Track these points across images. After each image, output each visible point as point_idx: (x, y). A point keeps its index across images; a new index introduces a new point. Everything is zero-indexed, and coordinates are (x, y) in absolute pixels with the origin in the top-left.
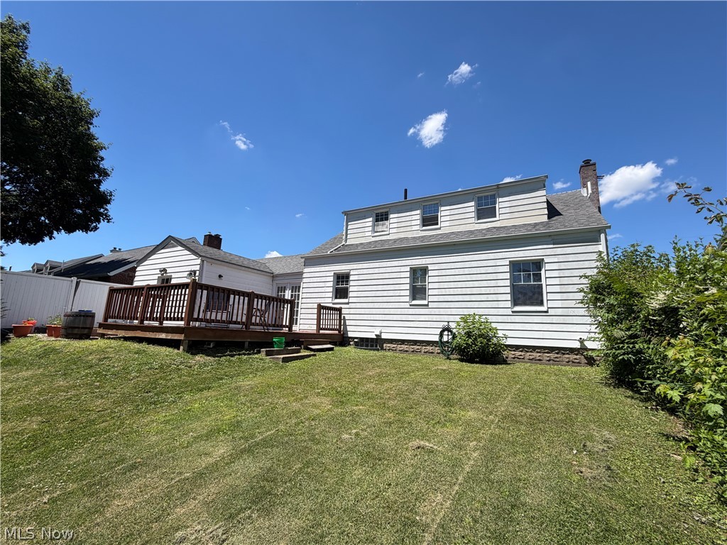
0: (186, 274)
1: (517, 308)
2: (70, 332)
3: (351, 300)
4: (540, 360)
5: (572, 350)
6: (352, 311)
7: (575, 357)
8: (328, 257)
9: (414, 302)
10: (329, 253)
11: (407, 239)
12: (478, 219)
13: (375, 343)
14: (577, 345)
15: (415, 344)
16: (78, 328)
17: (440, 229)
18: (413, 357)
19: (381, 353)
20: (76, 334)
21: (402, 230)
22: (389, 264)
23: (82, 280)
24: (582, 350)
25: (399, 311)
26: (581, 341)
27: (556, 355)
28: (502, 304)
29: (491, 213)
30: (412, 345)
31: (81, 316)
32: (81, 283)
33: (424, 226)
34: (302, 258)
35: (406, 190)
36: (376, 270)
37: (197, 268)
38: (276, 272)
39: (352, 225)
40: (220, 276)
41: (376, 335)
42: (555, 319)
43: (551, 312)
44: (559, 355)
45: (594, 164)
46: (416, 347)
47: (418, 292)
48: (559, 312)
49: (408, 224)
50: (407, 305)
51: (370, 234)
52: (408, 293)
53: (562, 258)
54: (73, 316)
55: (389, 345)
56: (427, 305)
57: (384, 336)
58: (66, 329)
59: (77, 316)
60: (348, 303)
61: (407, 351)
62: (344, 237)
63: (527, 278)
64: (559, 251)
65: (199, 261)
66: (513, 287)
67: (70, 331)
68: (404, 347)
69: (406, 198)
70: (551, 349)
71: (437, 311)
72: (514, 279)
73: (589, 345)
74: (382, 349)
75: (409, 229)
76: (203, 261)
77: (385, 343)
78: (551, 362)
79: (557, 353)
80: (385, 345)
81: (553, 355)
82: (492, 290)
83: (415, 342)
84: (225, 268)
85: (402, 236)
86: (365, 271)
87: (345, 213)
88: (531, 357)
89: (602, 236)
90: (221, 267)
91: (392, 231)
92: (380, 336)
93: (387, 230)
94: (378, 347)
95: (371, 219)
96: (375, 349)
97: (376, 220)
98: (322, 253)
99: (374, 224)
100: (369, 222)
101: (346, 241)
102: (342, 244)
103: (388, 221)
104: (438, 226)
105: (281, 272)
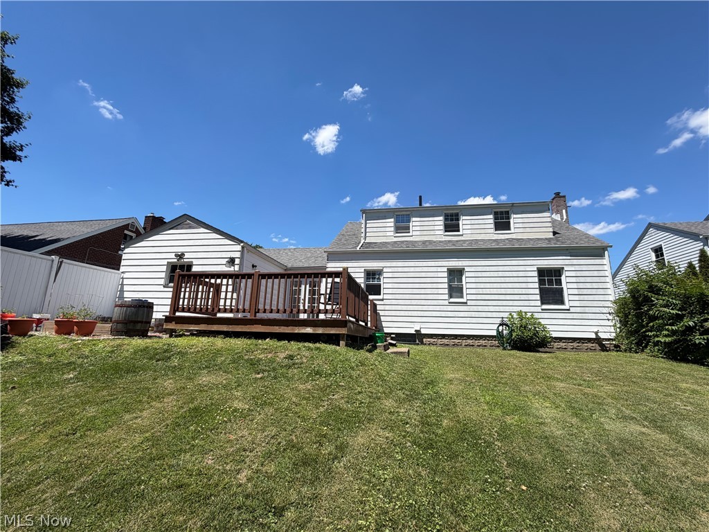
0: (224, 261)
1: (545, 307)
2: (130, 328)
3: (386, 297)
4: (565, 348)
5: (589, 340)
6: (387, 308)
7: (592, 345)
8: (356, 253)
9: (452, 300)
10: (358, 249)
11: (430, 242)
12: (496, 230)
13: (415, 338)
14: (593, 336)
15: (456, 339)
16: (142, 322)
17: (462, 235)
18: (456, 349)
19: (420, 347)
20: (138, 330)
21: (425, 233)
22: (425, 264)
23: (65, 260)
24: (598, 340)
25: (438, 308)
26: (596, 333)
28: (532, 303)
29: (507, 226)
30: (453, 339)
31: (144, 307)
32: (63, 264)
33: (446, 231)
34: (325, 252)
35: (420, 197)
36: (412, 269)
37: (238, 255)
38: (289, 266)
39: (371, 224)
40: (253, 266)
41: (416, 331)
42: (575, 316)
43: (572, 310)
44: (579, 344)
45: (564, 197)
46: (457, 341)
47: (455, 290)
48: (578, 310)
49: (430, 228)
50: (446, 302)
51: (392, 234)
52: (446, 291)
53: (577, 268)
54: (135, 307)
55: (429, 340)
56: (466, 303)
57: (423, 331)
58: (126, 323)
59: (140, 306)
60: (382, 300)
61: (448, 345)
62: (363, 235)
63: (550, 282)
64: (575, 262)
65: (239, 248)
66: (541, 289)
68: (445, 341)
69: (421, 204)
70: (574, 340)
71: (475, 308)
72: (541, 282)
73: (602, 336)
74: (422, 343)
75: (432, 233)
76: (243, 247)
77: (424, 338)
78: (574, 350)
80: (424, 340)
81: (575, 344)
82: (524, 291)
83: (456, 337)
84: (257, 257)
85: (426, 238)
86: (400, 270)
87: (364, 211)
88: (559, 347)
89: (606, 252)
90: (254, 256)
91: (415, 233)
92: (419, 331)
93: (409, 232)
94: (417, 342)
95: (392, 220)
96: (414, 344)
97: (396, 222)
98: (349, 249)
99: (395, 225)
100: (390, 222)
101: (365, 239)
102: (362, 241)
103: (411, 224)
104: (460, 233)
105: (295, 265)
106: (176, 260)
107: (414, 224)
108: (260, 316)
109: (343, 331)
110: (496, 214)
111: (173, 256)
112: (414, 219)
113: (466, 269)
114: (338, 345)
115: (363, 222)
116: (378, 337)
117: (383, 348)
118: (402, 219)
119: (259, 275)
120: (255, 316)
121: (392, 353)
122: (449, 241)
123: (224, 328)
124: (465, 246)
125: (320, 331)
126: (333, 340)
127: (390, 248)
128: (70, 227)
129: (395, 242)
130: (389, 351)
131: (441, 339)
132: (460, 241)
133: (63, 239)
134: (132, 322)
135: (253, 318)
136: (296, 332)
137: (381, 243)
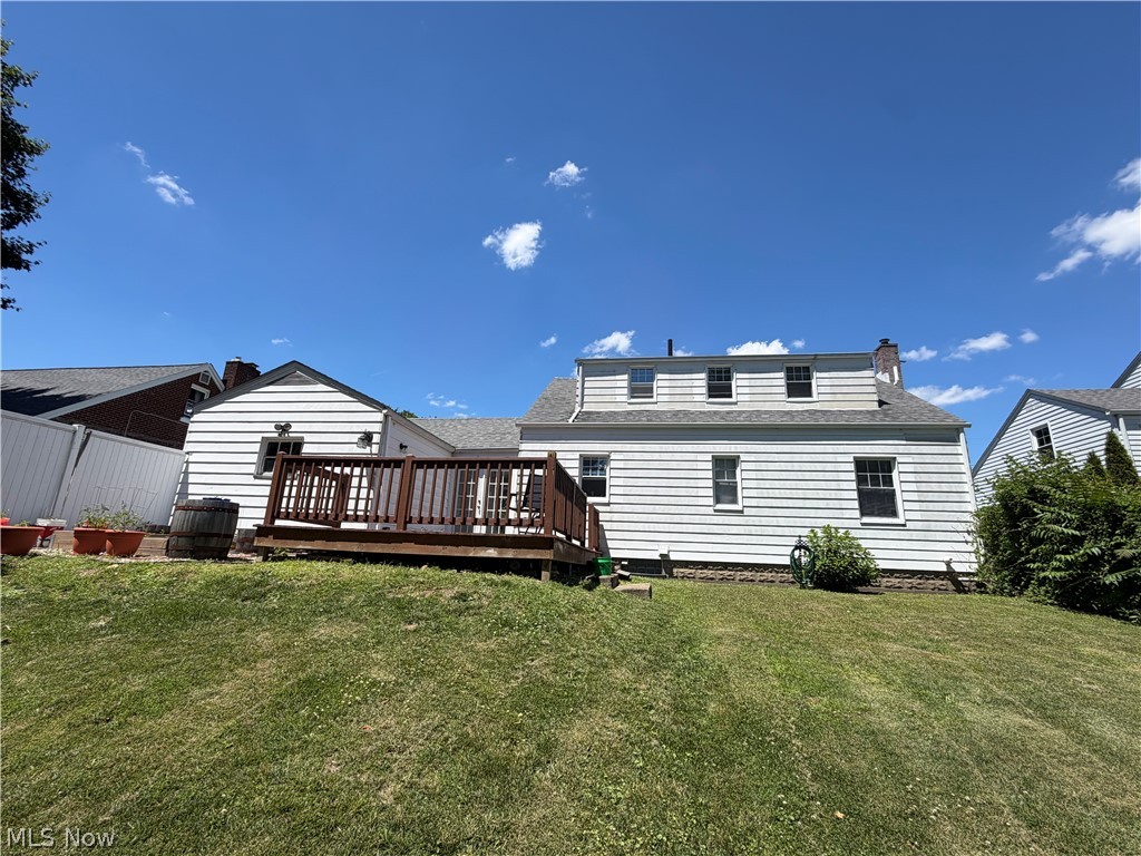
0: (355, 438)
1: (866, 520)
2: (200, 544)
3: (613, 499)
4: (900, 587)
5: (937, 574)
6: (616, 517)
7: (941, 582)
8: (567, 428)
9: (719, 507)
10: (570, 421)
11: (686, 413)
12: (789, 396)
13: (660, 567)
14: (943, 568)
15: (726, 569)
16: (218, 535)
17: (736, 403)
18: (726, 587)
19: (668, 582)
20: (212, 549)
21: (677, 398)
22: (676, 448)
23: (94, 432)
24: (950, 574)
25: (697, 519)
26: (948, 564)
27: (919, 581)
28: (847, 514)
29: (806, 391)
30: (721, 570)
31: (223, 510)
33: (710, 396)
34: (517, 425)
35: (670, 341)
36: (656, 456)
37: (377, 428)
38: (460, 446)
39: (591, 382)
40: (402, 447)
41: (661, 555)
42: (915, 535)
43: (910, 525)
44: (922, 581)
45: (896, 346)
46: (726, 573)
47: (725, 491)
48: (919, 525)
49: (688, 391)
50: (710, 510)
51: (624, 399)
52: (710, 492)
53: (917, 459)
55: (682, 570)
56: (742, 512)
57: (673, 557)
58: (194, 538)
59: (217, 510)
60: (608, 504)
61: (712, 579)
62: (579, 399)
63: (875, 481)
64: (913, 449)
65: (379, 416)
66: (860, 492)
67: (200, 542)
68: (708, 573)
69: (670, 353)
70: (913, 573)
71: (756, 521)
72: (861, 480)
73: (957, 568)
74: (671, 575)
75: (689, 398)
76: (386, 416)
77: (675, 567)
78: (914, 589)
79: (920, 578)
80: (675, 570)
81: (915, 581)
82: (833, 494)
83: (725, 566)
84: (407, 432)
85: (679, 407)
86: (637, 456)
87: (580, 363)
88: (889, 584)
89: (962, 435)
90: (403, 429)
91: (661, 398)
92: (667, 556)
93: (652, 397)
94: (664, 573)
95: (626, 377)
96: (659, 577)
97: (632, 379)
98: (556, 421)
99: (630, 384)
100: (622, 380)
101: (582, 406)
102: (577, 410)
103: (655, 383)
104: (733, 400)
105: (469, 446)
106: (276, 435)
107: (661, 383)
108: (413, 528)
109: (547, 555)
110: (789, 370)
111: (271, 427)
112: (660, 376)
113: (743, 457)
114: (539, 578)
115: (579, 378)
116: (603, 565)
117: (609, 583)
118: (641, 377)
119: (414, 462)
120: (405, 528)
121: (624, 591)
122: (715, 412)
123: (354, 547)
124: (741, 421)
125: (510, 554)
126: (531, 569)
127: (622, 422)
128: (104, 376)
129: (629, 413)
130: (619, 588)
131: (701, 569)
132: (731, 412)
133: (91, 397)
134: (202, 534)
135: (401, 531)
136: (471, 555)
137: (606, 413)
